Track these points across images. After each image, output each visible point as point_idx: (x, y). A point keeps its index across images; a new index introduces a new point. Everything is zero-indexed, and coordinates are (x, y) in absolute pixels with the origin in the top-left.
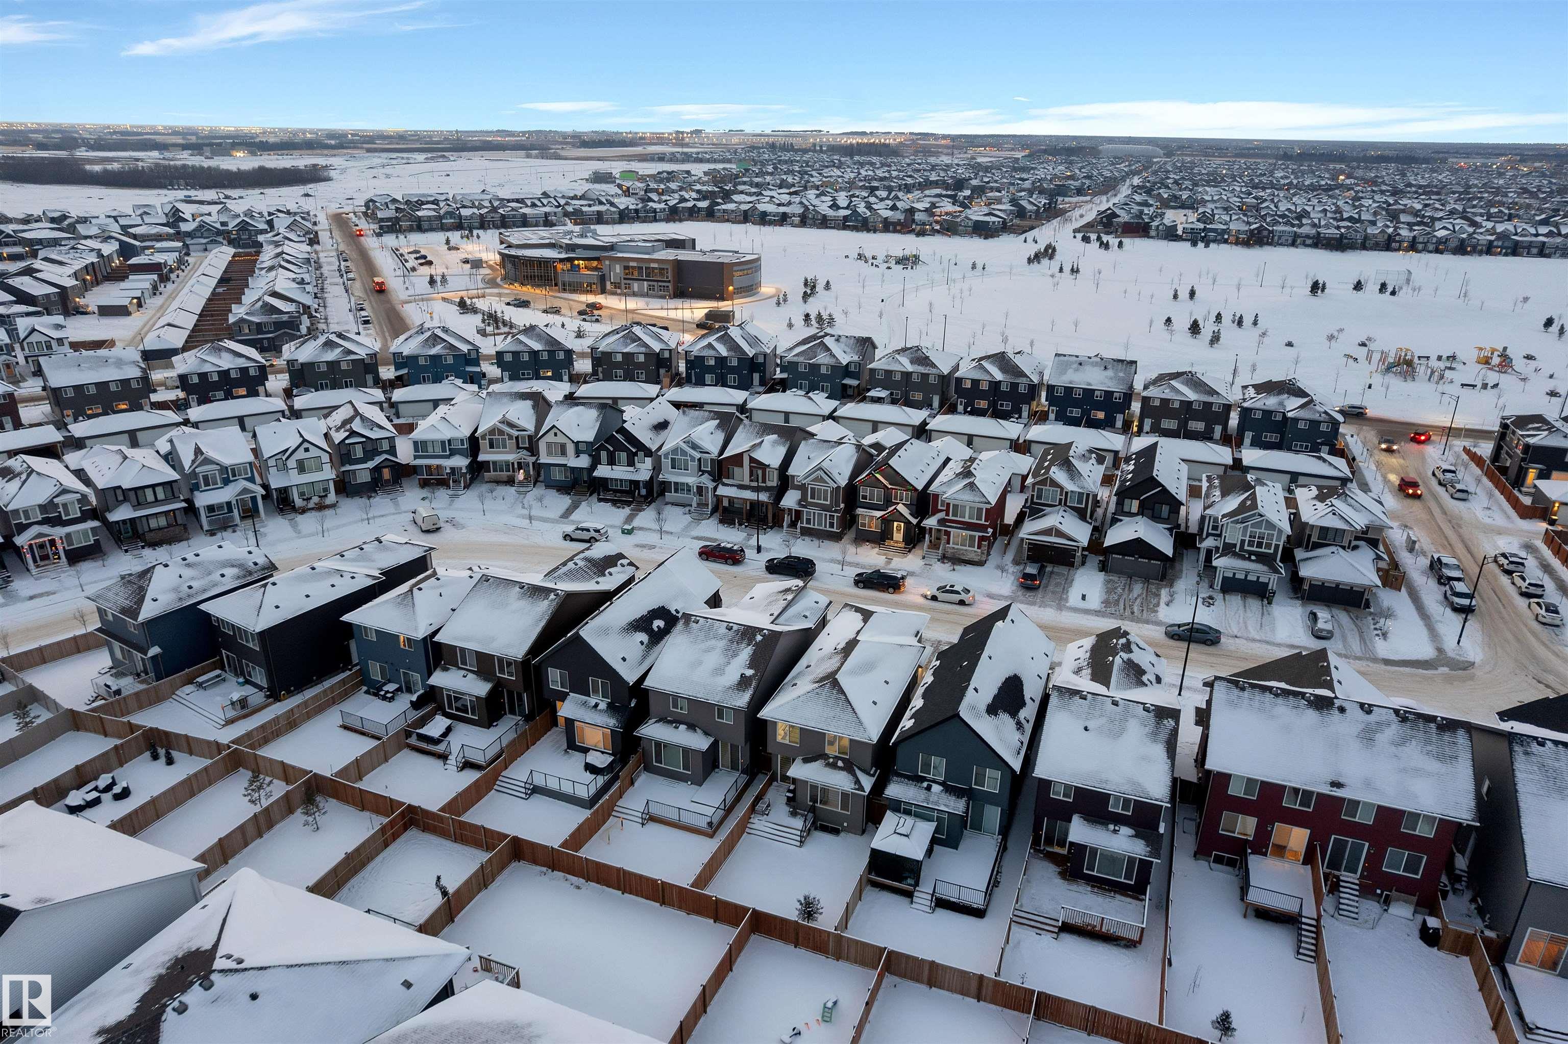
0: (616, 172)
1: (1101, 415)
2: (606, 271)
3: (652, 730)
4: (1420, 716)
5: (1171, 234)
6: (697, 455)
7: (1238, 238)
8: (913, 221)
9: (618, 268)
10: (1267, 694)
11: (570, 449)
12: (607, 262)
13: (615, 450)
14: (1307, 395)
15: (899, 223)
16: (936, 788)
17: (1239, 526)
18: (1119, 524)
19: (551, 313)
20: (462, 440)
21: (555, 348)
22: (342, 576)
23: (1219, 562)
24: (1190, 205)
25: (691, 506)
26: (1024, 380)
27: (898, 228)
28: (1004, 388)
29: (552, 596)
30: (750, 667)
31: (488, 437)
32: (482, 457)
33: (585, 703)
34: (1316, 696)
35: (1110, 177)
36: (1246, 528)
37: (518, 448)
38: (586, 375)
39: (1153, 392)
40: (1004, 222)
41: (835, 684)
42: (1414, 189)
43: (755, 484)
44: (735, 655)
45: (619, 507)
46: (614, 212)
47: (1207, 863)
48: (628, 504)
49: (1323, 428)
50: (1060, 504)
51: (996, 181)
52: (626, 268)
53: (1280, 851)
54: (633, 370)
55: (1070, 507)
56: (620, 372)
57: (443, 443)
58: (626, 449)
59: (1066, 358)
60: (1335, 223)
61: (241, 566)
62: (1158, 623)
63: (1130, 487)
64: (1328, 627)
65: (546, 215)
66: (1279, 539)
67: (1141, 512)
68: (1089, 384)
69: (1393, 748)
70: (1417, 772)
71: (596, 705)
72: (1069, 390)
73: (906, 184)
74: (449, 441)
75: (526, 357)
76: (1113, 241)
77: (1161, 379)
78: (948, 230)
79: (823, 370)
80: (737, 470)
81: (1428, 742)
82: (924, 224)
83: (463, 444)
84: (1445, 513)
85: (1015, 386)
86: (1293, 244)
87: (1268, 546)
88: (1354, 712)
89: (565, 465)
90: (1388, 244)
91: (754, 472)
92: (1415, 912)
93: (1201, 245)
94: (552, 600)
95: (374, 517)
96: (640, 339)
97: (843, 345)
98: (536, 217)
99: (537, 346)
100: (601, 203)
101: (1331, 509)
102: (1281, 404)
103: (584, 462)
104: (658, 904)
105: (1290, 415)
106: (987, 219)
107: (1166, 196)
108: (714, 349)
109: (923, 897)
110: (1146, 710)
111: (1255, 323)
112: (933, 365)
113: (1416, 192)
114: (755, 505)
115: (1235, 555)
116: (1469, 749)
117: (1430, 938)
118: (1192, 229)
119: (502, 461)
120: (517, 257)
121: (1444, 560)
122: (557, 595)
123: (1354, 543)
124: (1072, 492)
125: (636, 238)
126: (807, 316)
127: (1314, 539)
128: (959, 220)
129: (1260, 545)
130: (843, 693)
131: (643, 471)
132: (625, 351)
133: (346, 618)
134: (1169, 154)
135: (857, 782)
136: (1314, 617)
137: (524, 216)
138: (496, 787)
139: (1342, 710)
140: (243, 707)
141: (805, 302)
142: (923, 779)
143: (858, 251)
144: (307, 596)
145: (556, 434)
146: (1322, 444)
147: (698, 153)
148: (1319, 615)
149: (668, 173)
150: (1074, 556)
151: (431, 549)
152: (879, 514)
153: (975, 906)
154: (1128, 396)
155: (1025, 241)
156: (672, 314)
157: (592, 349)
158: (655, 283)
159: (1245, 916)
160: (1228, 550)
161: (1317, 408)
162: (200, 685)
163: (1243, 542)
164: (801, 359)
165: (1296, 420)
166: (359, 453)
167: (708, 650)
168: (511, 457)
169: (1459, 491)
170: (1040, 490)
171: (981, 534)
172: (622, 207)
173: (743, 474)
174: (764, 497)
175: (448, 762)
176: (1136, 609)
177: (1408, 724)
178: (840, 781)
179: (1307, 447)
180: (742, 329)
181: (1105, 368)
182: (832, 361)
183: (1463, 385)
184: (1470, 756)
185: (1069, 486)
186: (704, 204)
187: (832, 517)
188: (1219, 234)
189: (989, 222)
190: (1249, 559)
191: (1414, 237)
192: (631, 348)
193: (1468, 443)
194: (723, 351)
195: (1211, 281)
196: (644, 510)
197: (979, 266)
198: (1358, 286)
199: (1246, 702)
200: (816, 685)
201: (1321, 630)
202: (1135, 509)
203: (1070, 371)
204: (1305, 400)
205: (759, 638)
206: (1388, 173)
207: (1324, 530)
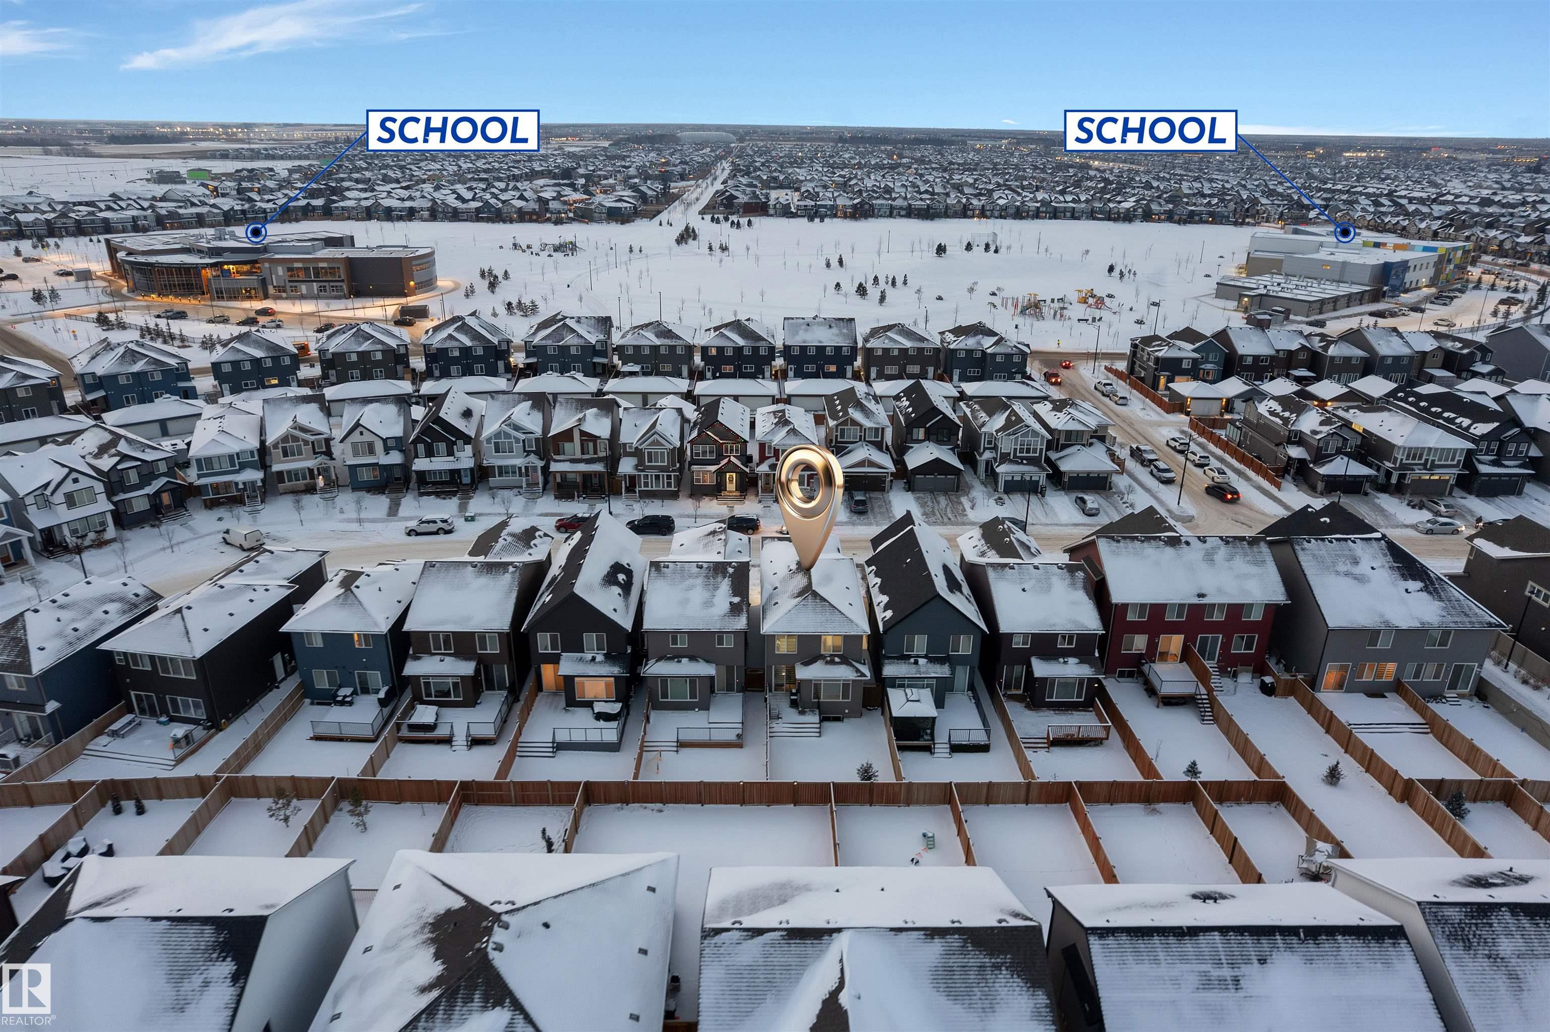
0: (183, 172)
1: (833, 368)
2: (266, 274)
3: (655, 668)
4: (1235, 538)
5: (786, 212)
6: (523, 437)
7: (845, 213)
8: (547, 210)
9: (280, 271)
10: (1136, 542)
11: (379, 446)
12: (267, 265)
13: (433, 442)
14: (995, 334)
15: (534, 212)
16: (922, 661)
17: (1011, 437)
18: (911, 450)
19: (220, 322)
20: (252, 453)
21: (279, 354)
22: (254, 590)
23: (1001, 469)
24: (792, 185)
25: (521, 487)
26: (763, 343)
27: (534, 217)
28: (746, 352)
29: (511, 569)
30: (735, 595)
31: (280, 446)
32: (276, 468)
33: (581, 660)
34: (1168, 537)
35: (702, 163)
36: (1017, 438)
37: (315, 453)
38: (318, 379)
39: (873, 344)
40: (635, 208)
41: (815, 595)
42: (956, 166)
43: (586, 457)
44: (716, 588)
45: (444, 499)
46: (217, 214)
47: (1113, 680)
48: (454, 494)
49: (1016, 359)
50: (860, 440)
51: (600, 170)
52: (290, 269)
53: (1164, 657)
54: (371, 369)
55: (868, 442)
56: (356, 373)
57: (231, 457)
58: (445, 439)
59: (794, 321)
60: (918, 196)
61: (121, 600)
62: (973, 524)
63: (916, 419)
64: (1095, 506)
65: (134, 219)
66: (1042, 444)
67: (928, 438)
68: (821, 342)
69: (1227, 563)
70: (1246, 576)
71: (594, 659)
72: (803, 349)
73: (514, 175)
74: (238, 454)
75: (248, 366)
76: (744, 221)
77: (875, 332)
78: (582, 217)
79: (573, 351)
80: (567, 446)
81: (1246, 555)
82: (559, 212)
83: (253, 456)
84: (1118, 416)
85: (756, 349)
86: (891, 215)
87: (1035, 451)
88: (1195, 542)
89: (377, 464)
90: (964, 212)
91: (585, 445)
92: (1253, 678)
93: (817, 220)
94: (513, 573)
95: (178, 544)
96: (373, 337)
97: (585, 326)
98: (121, 221)
99: (258, 353)
100: (193, 205)
101: (1069, 416)
102: (979, 343)
103: (395, 458)
104: (738, 806)
105: (989, 351)
106: (619, 205)
107: (765, 177)
108: (457, 340)
109: (942, 748)
110: (1060, 568)
111: (905, 283)
112: (678, 337)
113: (958, 169)
114: (586, 476)
115: (1011, 462)
116: (1270, 554)
117: (1268, 690)
118: (805, 206)
119: (303, 469)
120: (151, 265)
121: (1142, 448)
122: (515, 567)
123: (1090, 441)
124: (869, 428)
125: (289, 238)
126: (509, 304)
127: (1062, 441)
128: (593, 207)
129: (1028, 451)
130: (825, 600)
131: (464, 459)
132: (360, 349)
133: (285, 628)
134: (741, 140)
135: (858, 671)
136: (1083, 501)
137: (106, 220)
138: (518, 754)
139: (1187, 543)
140: (188, 743)
141: (493, 292)
142: (909, 657)
143: (512, 241)
144: (231, 615)
145: (361, 433)
146: (1016, 373)
147: (266, 149)
148: (1086, 497)
149: (248, 171)
150: (884, 482)
151: (325, 553)
152: (713, 468)
153: (983, 743)
154: (854, 349)
155: (661, 225)
156: (360, 314)
157: (320, 351)
158: (326, 284)
159: (1158, 707)
160: (1005, 458)
161: (1008, 343)
162: (115, 734)
163: (1015, 450)
164: (549, 342)
165: (994, 355)
166: (134, 478)
167: (690, 588)
168: (311, 463)
169: (1121, 398)
170: (843, 431)
171: (809, 473)
172: (226, 208)
173: (574, 448)
174: (599, 467)
175: (454, 743)
176: (950, 515)
177: (1231, 545)
178: (844, 673)
179: (1004, 377)
180: (478, 318)
181: (830, 327)
182: (581, 342)
183: (1079, 320)
184: (1272, 559)
185: (867, 423)
186: (319, 202)
187: (669, 477)
188: (828, 209)
189: (621, 208)
190: (1022, 463)
191: (983, 206)
192: (365, 346)
193: (1107, 363)
194: (467, 341)
195: (850, 251)
196: (472, 497)
197: (636, 249)
198: (969, 247)
199: (1123, 550)
200: (799, 599)
201: (1091, 509)
202: (921, 436)
203: (801, 332)
204: (997, 338)
205: (731, 570)
206: (928, 151)
207: (1069, 433)
